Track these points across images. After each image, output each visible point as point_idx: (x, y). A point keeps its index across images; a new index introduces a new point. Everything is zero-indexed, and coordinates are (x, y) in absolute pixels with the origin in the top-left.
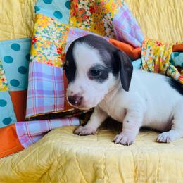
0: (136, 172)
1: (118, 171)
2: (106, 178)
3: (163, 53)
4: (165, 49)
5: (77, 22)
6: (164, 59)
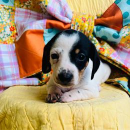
0: (73, 118)
1: (58, 118)
2: (49, 124)
3: (87, 28)
4: (89, 24)
5: (20, 4)
6: (88, 32)
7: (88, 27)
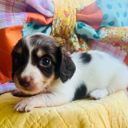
6: (70, 27)
7: (70, 23)
